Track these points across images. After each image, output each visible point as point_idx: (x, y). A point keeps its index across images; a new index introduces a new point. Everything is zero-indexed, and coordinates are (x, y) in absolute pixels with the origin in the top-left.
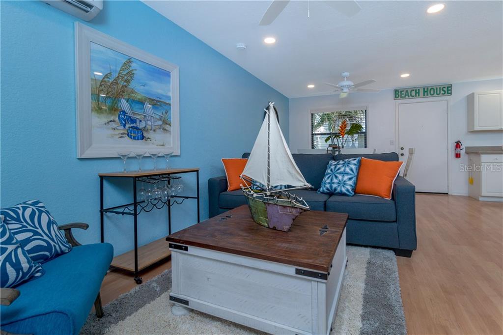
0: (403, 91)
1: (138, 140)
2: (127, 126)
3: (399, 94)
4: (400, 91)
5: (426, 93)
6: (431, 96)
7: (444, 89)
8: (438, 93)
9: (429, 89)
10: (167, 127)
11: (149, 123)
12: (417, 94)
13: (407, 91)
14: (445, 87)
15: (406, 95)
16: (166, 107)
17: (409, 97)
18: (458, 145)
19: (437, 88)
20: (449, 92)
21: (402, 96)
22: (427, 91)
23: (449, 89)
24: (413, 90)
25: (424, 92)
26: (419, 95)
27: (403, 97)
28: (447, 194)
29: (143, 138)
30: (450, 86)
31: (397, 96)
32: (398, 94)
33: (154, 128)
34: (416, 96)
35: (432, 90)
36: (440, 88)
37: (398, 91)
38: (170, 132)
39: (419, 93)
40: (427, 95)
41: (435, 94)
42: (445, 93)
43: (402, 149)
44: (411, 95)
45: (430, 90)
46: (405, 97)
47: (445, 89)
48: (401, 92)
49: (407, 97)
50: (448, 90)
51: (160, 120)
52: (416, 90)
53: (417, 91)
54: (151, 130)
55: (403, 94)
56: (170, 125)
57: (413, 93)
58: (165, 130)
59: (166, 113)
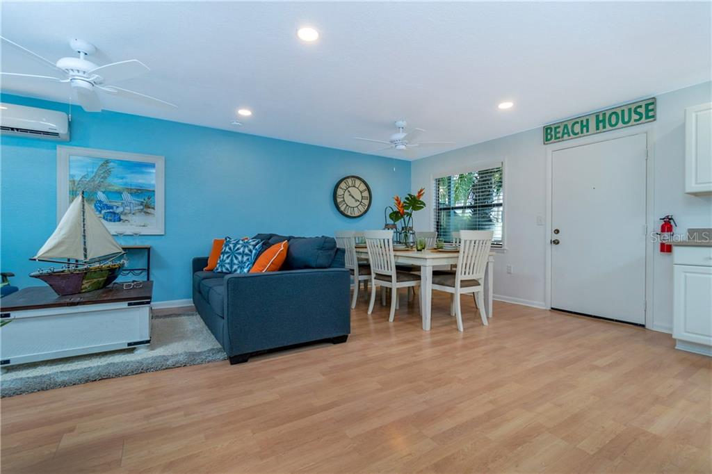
0: (559, 127)
1: (114, 221)
2: (103, 212)
3: (553, 133)
4: (553, 127)
5: (601, 125)
6: (611, 128)
7: (638, 110)
8: (626, 120)
9: (607, 116)
10: (150, 210)
11: (127, 208)
12: (585, 129)
13: (566, 126)
14: (640, 107)
15: (563, 134)
16: (148, 194)
17: (569, 136)
18: (667, 225)
19: (623, 111)
20: (651, 114)
21: (558, 135)
22: (604, 121)
23: (650, 107)
24: (577, 122)
25: (598, 121)
26: (587, 131)
27: (559, 138)
28: (643, 326)
29: (120, 220)
30: (653, 101)
31: (549, 137)
32: (550, 134)
33: (133, 212)
34: (582, 133)
35: (614, 116)
36: (630, 110)
37: (551, 128)
38: (153, 214)
39: (587, 127)
40: (604, 127)
41: (620, 122)
42: (640, 119)
43: (557, 231)
44: (573, 131)
45: (611, 115)
46: (562, 137)
47: (642, 110)
48: (556, 128)
49: (566, 136)
50: (647, 111)
51: (141, 205)
52: (582, 121)
53: (585, 124)
54: (130, 213)
55: (559, 132)
56: (154, 208)
57: (577, 128)
58: (147, 213)
59: (149, 198)
